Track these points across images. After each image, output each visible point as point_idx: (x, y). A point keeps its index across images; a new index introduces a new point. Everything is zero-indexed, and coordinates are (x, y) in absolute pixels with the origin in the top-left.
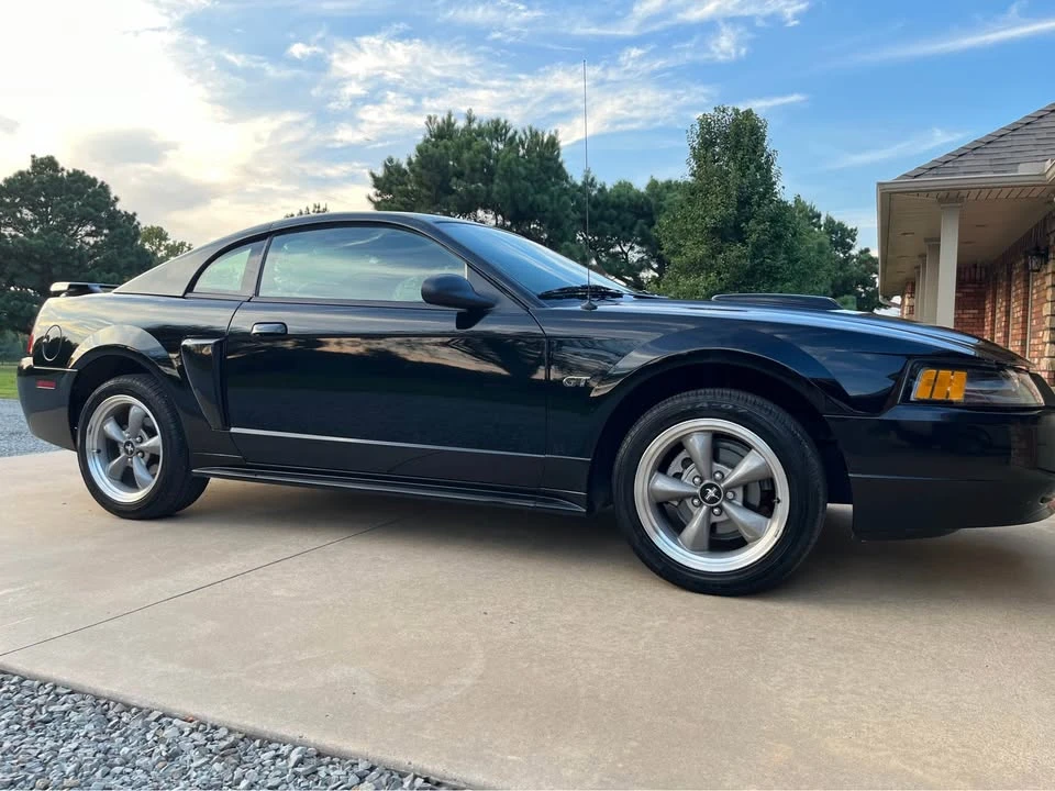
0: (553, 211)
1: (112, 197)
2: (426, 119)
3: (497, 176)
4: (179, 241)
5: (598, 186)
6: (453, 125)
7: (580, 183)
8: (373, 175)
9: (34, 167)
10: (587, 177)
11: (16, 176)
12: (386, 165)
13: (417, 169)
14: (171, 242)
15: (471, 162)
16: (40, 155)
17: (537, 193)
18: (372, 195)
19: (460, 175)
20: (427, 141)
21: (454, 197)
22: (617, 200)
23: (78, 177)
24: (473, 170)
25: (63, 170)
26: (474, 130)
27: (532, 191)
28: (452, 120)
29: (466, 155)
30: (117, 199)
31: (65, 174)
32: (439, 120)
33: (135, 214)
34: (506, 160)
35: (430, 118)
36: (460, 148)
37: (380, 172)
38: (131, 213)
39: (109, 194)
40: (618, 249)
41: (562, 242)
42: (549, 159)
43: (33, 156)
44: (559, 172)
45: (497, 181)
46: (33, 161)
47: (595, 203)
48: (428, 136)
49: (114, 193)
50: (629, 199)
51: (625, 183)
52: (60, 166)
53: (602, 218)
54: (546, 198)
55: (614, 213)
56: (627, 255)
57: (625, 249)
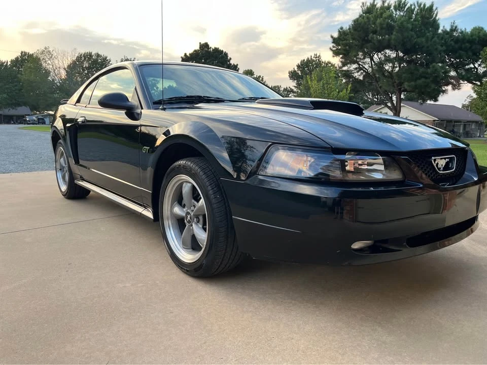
0: (428, 47)
1: (229, 58)
2: (361, 4)
3: (395, 30)
4: (258, 75)
5: (459, 31)
6: (376, 5)
7: (448, 30)
8: (332, 37)
9: (200, 48)
10: (452, 26)
11: (194, 52)
12: (339, 31)
13: (352, 31)
14: (255, 76)
15: (381, 24)
16: (202, 43)
17: (418, 37)
18: (332, 47)
19: (375, 32)
20: (360, 16)
21: (370, 44)
22: (471, 38)
23: (216, 50)
24: (382, 28)
25: (211, 48)
26: (386, 7)
27: (415, 36)
28: (375, 3)
29: (378, 21)
30: (230, 59)
31: (212, 49)
32: (368, 4)
33: (237, 65)
34: (400, 21)
35: (363, 4)
36: (376, 18)
37: (336, 35)
38: (236, 64)
39: (228, 56)
40: (472, 66)
41: (431, 63)
42: (428, 18)
43: (200, 43)
44: (435, 25)
45: (394, 33)
46: (200, 45)
47: (457, 40)
48: (361, 13)
49: (229, 56)
50: (479, 37)
51: (479, 27)
52: (210, 46)
53: (461, 49)
54: (424, 40)
55: (468, 45)
56: (477, 69)
57: (476, 65)
